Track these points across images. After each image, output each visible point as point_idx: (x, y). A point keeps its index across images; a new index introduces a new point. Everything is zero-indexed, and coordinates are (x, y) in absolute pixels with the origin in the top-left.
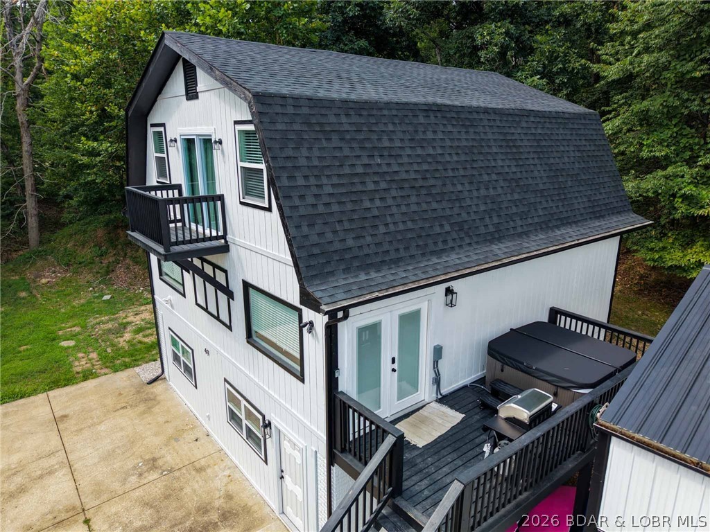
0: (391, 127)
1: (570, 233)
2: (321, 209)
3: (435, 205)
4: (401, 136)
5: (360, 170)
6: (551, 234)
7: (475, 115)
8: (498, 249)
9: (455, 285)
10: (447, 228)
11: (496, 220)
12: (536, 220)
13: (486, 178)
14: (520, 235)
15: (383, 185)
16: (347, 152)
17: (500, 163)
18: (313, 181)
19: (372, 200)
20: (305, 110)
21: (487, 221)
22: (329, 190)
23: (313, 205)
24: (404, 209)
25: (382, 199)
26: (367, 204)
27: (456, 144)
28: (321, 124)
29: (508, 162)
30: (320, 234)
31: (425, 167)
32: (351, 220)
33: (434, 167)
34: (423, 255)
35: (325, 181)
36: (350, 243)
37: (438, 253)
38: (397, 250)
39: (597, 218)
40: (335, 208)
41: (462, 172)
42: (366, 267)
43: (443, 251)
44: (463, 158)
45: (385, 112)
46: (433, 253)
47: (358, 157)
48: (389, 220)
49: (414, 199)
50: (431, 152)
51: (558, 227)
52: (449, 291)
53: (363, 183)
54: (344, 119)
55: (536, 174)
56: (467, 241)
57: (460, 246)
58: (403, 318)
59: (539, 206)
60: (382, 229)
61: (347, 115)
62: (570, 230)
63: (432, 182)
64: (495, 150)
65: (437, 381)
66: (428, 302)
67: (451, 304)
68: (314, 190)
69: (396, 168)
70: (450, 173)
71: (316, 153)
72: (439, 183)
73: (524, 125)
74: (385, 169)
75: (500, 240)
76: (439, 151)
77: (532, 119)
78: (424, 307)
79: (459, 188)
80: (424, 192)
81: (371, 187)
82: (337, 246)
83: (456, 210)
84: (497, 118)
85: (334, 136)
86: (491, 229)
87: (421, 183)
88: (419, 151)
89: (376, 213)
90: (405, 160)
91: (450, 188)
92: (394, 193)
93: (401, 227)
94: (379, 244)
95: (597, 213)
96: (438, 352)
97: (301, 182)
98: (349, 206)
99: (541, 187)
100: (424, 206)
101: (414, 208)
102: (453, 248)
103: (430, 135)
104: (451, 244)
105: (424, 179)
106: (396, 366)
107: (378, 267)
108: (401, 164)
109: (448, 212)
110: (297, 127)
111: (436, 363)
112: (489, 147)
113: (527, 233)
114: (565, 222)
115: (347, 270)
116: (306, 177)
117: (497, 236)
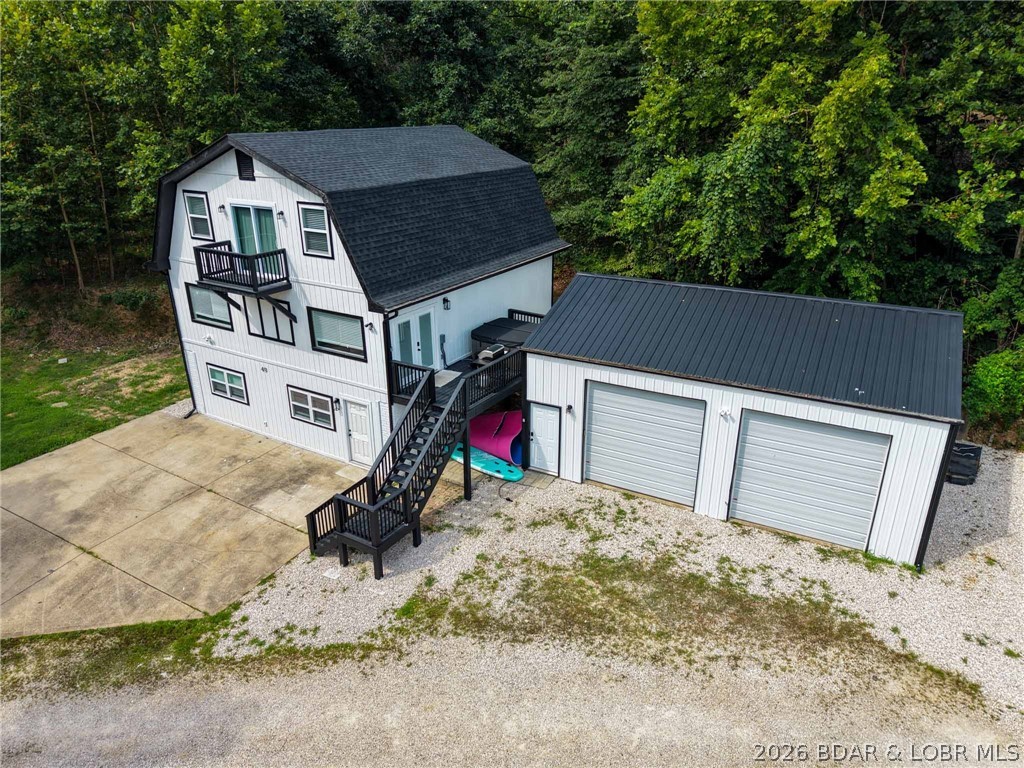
0: (399, 201)
1: (514, 258)
2: (372, 257)
3: (431, 248)
4: (405, 205)
5: (387, 231)
6: (503, 260)
7: (447, 184)
8: (470, 272)
9: (448, 296)
10: (440, 262)
11: (468, 254)
12: (493, 251)
13: (458, 226)
14: (483, 262)
15: (401, 239)
16: (378, 221)
17: (466, 215)
18: (365, 241)
19: (396, 248)
20: (353, 199)
21: (462, 254)
22: (373, 245)
23: (368, 255)
24: (414, 252)
25: (402, 247)
26: (394, 251)
27: (438, 205)
28: (362, 205)
29: (470, 214)
30: (374, 271)
31: (422, 224)
32: (388, 262)
33: (426, 223)
34: (429, 279)
35: (371, 240)
36: (390, 275)
37: (437, 277)
38: (414, 277)
39: (533, 245)
40: (379, 255)
41: (443, 225)
42: (400, 288)
43: (439, 276)
44: (443, 215)
45: (394, 192)
46: (434, 278)
47: (384, 223)
48: (407, 260)
49: (418, 246)
50: (424, 214)
51: (507, 254)
52: (445, 301)
53: (390, 239)
54: (373, 200)
55: (490, 219)
56: (452, 268)
57: (449, 273)
58: (422, 318)
59: (494, 242)
60: (405, 266)
61: (375, 197)
62: (514, 256)
63: (427, 233)
64: (462, 206)
65: (444, 357)
66: (434, 307)
67: (447, 308)
68: (367, 246)
69: (406, 227)
70: (437, 226)
71: (363, 223)
72: (431, 233)
73: (479, 184)
74: (400, 228)
75: (471, 266)
76: (428, 213)
77: (484, 179)
78: (431, 310)
79: (444, 235)
80: (423, 240)
81: (394, 240)
82: (384, 277)
83: (443, 250)
84: (461, 183)
85: (370, 212)
86: (465, 260)
87: (421, 235)
88: (417, 215)
89: (400, 256)
90: (410, 221)
91: (438, 236)
92: (407, 243)
93: (414, 263)
94: (405, 274)
95: (534, 242)
96: (443, 338)
97: (359, 242)
98: (385, 254)
99: (494, 228)
100: (425, 249)
101: (420, 251)
102: (444, 274)
103: (422, 203)
104: (443, 271)
105: (422, 232)
106: (420, 347)
107: (406, 287)
108: (408, 224)
109: (439, 252)
110: (351, 210)
111: (442, 345)
112: (458, 205)
113: (487, 261)
114: (511, 251)
115: (391, 291)
116: (361, 239)
117: (469, 264)
